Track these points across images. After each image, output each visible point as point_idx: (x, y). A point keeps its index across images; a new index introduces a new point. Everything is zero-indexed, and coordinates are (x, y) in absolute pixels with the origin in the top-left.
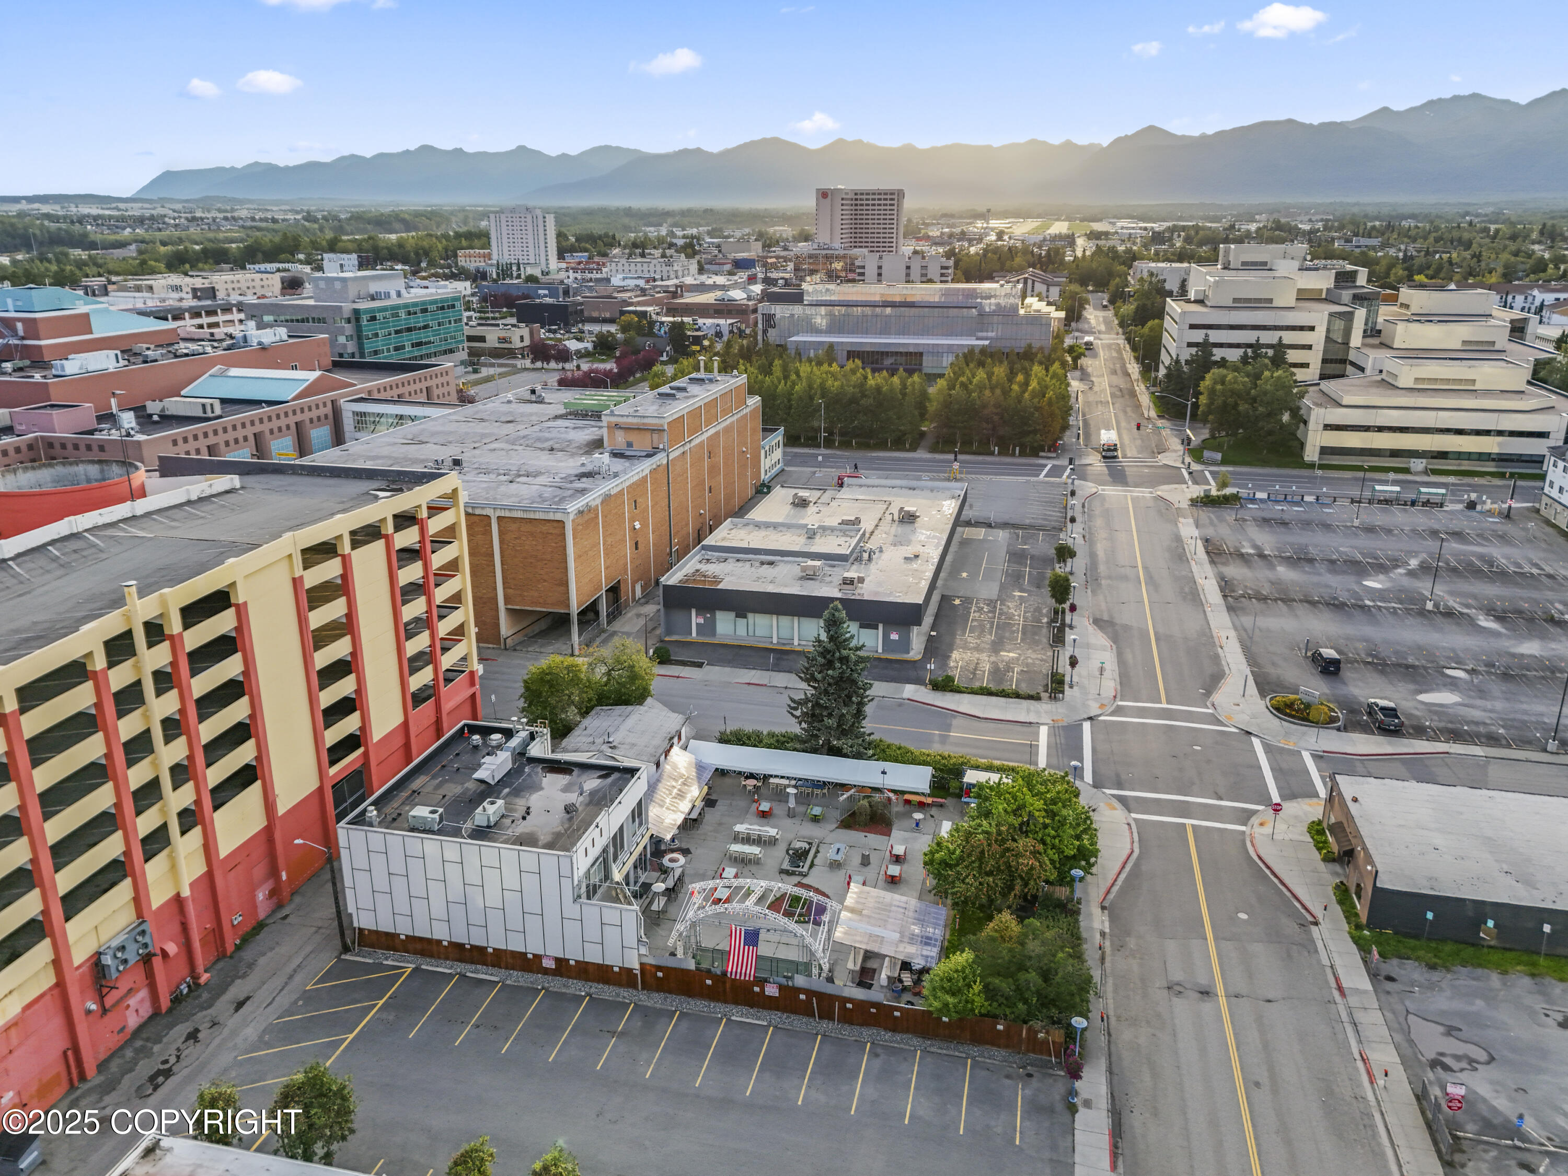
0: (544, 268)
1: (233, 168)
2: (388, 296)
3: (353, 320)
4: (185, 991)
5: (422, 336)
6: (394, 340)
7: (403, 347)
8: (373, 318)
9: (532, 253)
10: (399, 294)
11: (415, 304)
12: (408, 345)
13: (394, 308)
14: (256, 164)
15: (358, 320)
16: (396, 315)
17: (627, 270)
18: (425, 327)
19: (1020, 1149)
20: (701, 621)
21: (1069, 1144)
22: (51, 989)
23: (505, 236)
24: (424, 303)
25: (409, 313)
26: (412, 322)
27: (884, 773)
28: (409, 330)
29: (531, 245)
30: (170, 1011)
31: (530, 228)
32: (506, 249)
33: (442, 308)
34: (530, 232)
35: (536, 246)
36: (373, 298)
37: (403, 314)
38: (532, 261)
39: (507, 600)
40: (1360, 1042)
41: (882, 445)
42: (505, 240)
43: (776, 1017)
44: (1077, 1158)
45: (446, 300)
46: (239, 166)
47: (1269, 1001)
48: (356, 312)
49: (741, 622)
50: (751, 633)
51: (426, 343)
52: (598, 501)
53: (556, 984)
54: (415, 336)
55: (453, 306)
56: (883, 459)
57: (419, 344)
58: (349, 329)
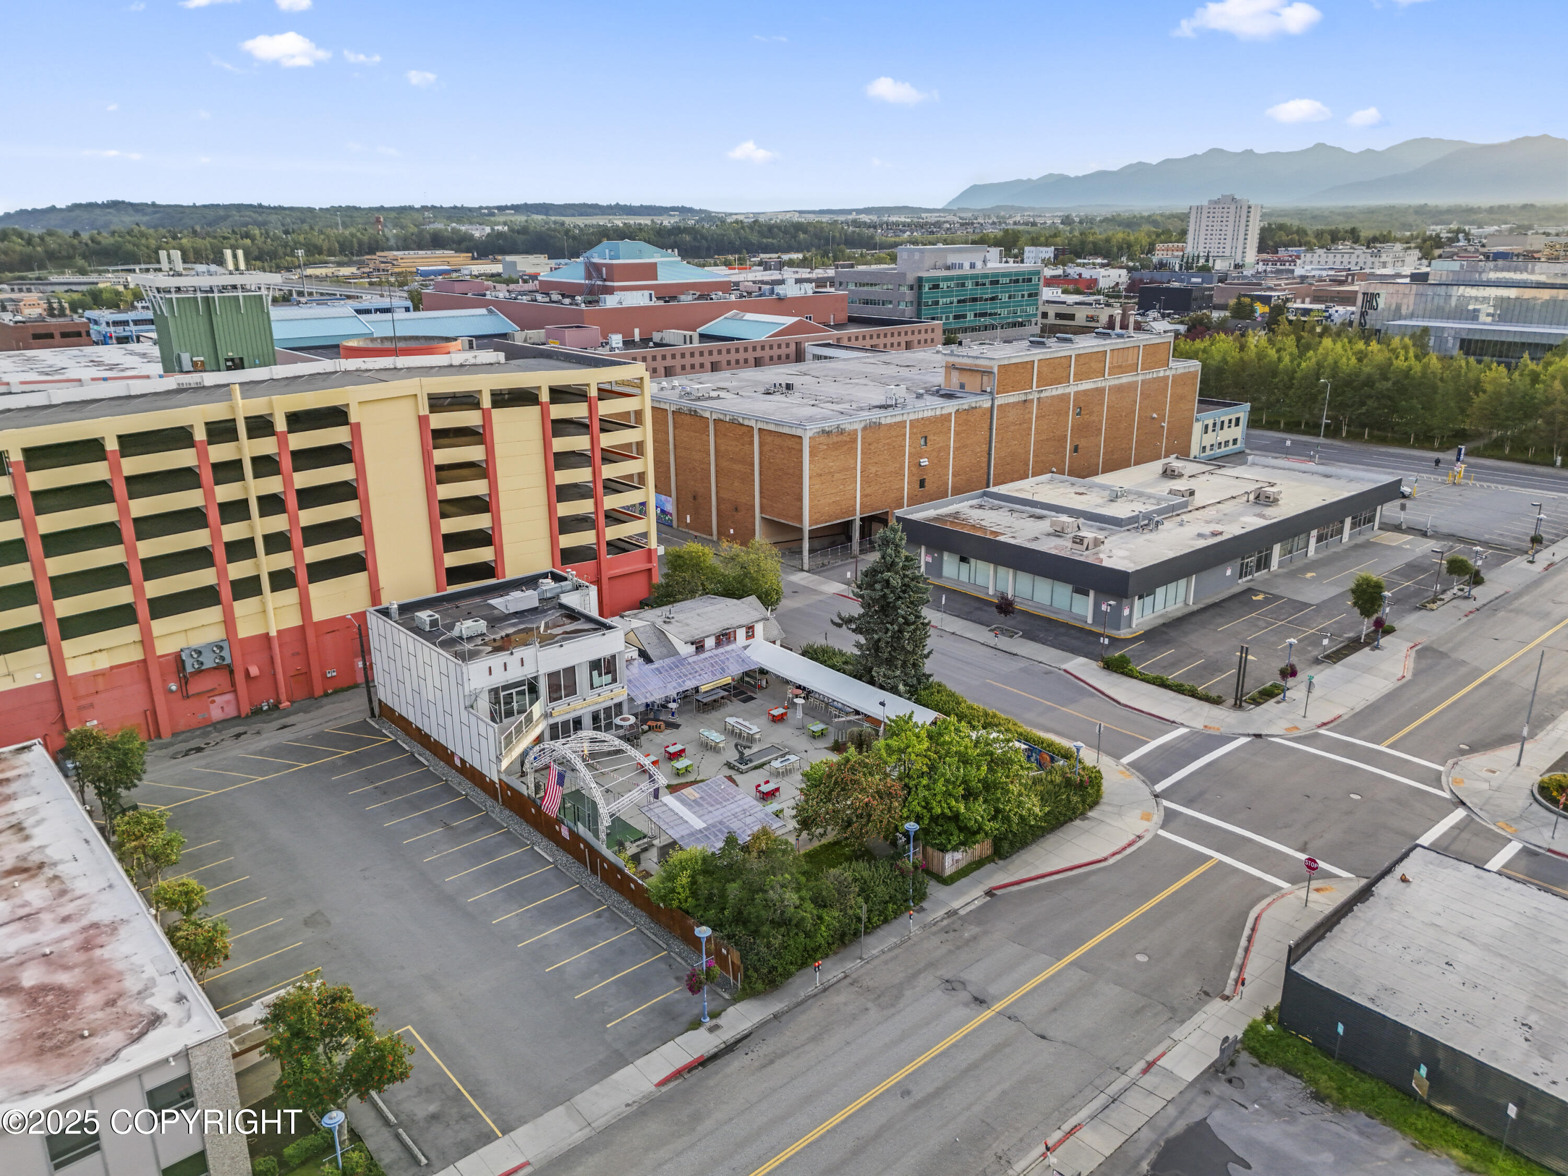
0: (1239, 261)
1: (1029, 180)
2: (961, 266)
3: (916, 287)
4: (265, 708)
5: (988, 307)
6: (955, 309)
7: (964, 316)
8: (936, 287)
9: (1228, 247)
10: (973, 266)
11: (985, 276)
12: (970, 316)
13: (965, 277)
14: (1051, 175)
15: (920, 287)
16: (963, 285)
17: (1323, 262)
18: (993, 299)
19: (606, 1030)
20: (930, 560)
21: (649, 1048)
22: (139, 661)
23: (1203, 228)
24: (997, 275)
25: (977, 284)
26: (979, 292)
27: (882, 704)
28: (974, 300)
29: (1229, 237)
30: (247, 717)
31: (1231, 219)
32: (1202, 240)
33: (1017, 281)
34: (1231, 224)
35: (1235, 238)
36: (948, 268)
37: (969, 284)
38: (1227, 254)
39: (762, 510)
40: (1093, 1117)
41: (1403, 442)
42: (1203, 232)
43: (564, 858)
44: (639, 1062)
45: (1023, 273)
46: (1034, 178)
47: (1043, 1037)
48: (920, 280)
49: (964, 566)
50: (972, 581)
51: (991, 315)
52: (859, 427)
53: (455, 779)
54: (979, 307)
55: (1030, 280)
56: (1393, 455)
57: (983, 315)
58: (909, 295)
